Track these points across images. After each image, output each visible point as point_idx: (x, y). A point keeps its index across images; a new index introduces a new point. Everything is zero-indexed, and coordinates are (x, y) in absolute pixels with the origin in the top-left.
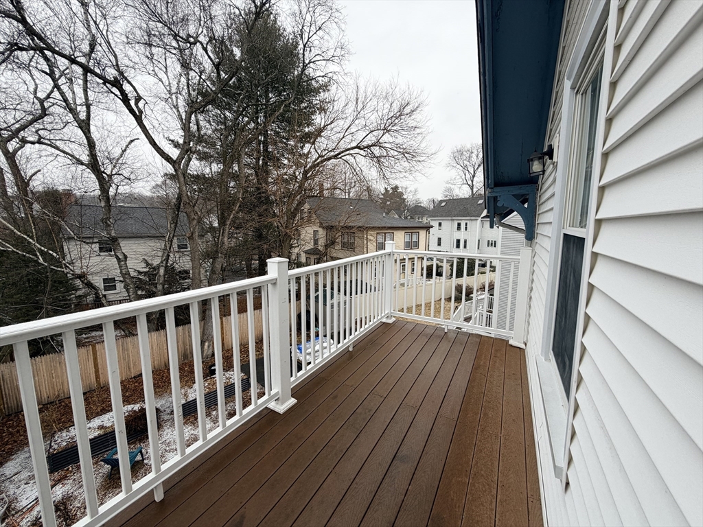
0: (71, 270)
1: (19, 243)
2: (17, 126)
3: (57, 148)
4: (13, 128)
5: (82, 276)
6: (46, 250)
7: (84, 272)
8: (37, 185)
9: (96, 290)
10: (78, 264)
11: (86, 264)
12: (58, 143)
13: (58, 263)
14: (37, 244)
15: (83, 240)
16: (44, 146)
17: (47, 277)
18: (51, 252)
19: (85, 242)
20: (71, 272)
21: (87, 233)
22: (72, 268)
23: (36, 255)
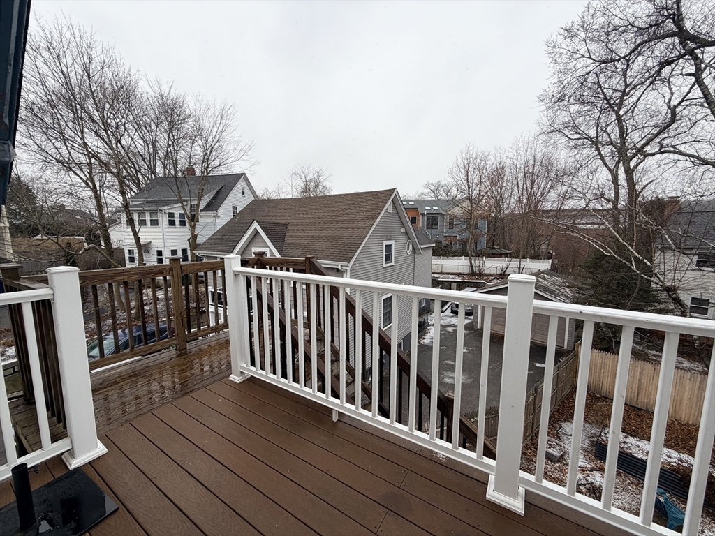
0: (661, 281)
1: (620, 249)
2: (642, 142)
3: (681, 153)
4: (638, 146)
5: (670, 290)
6: (641, 258)
7: (674, 286)
8: (648, 195)
9: (684, 308)
10: (670, 276)
11: (679, 278)
12: (682, 148)
13: (650, 272)
14: (634, 252)
15: (683, 251)
16: (666, 155)
17: (636, 284)
18: (645, 261)
19: (684, 254)
20: (660, 283)
21: (689, 243)
22: (662, 279)
23: (631, 262)
